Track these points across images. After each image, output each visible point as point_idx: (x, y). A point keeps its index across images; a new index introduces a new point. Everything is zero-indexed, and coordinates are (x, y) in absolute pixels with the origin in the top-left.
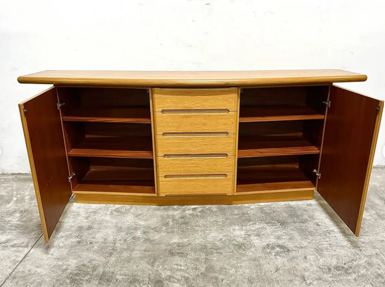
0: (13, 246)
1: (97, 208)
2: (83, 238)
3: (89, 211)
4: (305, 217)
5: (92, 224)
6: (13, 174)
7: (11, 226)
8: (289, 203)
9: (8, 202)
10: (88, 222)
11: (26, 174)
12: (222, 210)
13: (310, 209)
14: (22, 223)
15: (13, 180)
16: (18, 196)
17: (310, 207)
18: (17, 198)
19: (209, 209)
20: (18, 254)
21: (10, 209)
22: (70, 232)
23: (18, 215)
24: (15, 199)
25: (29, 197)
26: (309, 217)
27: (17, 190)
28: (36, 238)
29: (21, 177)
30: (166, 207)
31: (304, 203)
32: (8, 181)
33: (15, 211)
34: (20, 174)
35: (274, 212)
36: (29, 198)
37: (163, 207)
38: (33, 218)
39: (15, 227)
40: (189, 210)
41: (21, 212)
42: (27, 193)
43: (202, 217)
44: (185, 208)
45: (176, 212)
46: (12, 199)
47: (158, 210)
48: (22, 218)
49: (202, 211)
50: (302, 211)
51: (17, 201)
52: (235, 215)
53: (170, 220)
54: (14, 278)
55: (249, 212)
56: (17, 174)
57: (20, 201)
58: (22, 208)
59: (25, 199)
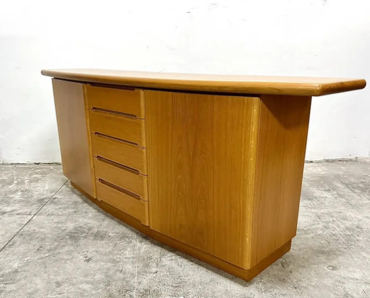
0: (17, 214)
2: (79, 209)
6: (12, 164)
7: (15, 201)
9: (10, 184)
11: (24, 164)
14: (24, 199)
15: (13, 168)
16: (19, 180)
20: (23, 219)
21: (13, 189)
22: (67, 205)
23: (19, 193)
24: (16, 182)
25: (28, 180)
27: (17, 176)
28: (37, 209)
29: (19, 166)
32: (8, 169)
33: (17, 191)
34: (18, 164)
39: (18, 201)
41: (22, 191)
46: (13, 182)
48: (23, 195)
51: (18, 184)
54: (22, 235)
56: (16, 164)
57: (21, 183)
58: (22, 189)
59: (25, 182)
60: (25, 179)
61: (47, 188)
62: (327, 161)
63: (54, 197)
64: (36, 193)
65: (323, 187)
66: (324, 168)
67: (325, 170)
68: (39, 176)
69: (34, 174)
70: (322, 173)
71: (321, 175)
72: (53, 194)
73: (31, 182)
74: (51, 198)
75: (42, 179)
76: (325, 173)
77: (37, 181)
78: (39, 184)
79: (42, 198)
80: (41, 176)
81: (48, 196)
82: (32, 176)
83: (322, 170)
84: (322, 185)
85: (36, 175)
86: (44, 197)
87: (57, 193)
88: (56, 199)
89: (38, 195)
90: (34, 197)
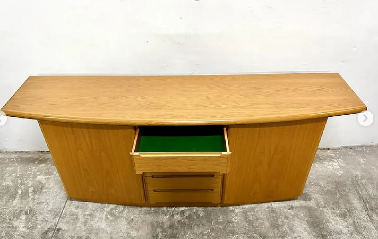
1: (94, 209)
3: (87, 213)
4: (286, 227)
5: (90, 234)
6: (16, 152)
7: (19, 235)
8: (272, 205)
9: (14, 196)
10: (86, 231)
11: (28, 152)
12: (208, 216)
13: (290, 214)
14: (28, 231)
15: (17, 160)
16: (23, 187)
17: (291, 211)
18: (22, 190)
19: (196, 214)
21: (16, 208)
24: (20, 192)
26: (288, 228)
27: (21, 177)
29: (24, 156)
30: (156, 208)
31: (286, 205)
32: (12, 162)
35: (257, 219)
36: (33, 191)
37: (153, 209)
38: (38, 224)
40: (177, 214)
41: (26, 213)
42: (30, 183)
43: (190, 226)
44: (173, 211)
45: (166, 218)
46: (17, 192)
47: (149, 213)
48: (28, 222)
49: (189, 217)
50: (283, 219)
51: (22, 196)
52: (220, 223)
53: (160, 230)
55: (233, 220)
56: (19, 152)
57: (25, 195)
58: (27, 207)
59: (29, 192)
60: (29, 185)
61: (51, 207)
62: (345, 148)
63: (57, 227)
64: (40, 217)
65: (339, 207)
66: (341, 162)
67: (343, 165)
68: (43, 177)
69: (38, 173)
70: (338, 174)
71: (337, 179)
72: (57, 221)
73: (35, 192)
74: (55, 229)
75: (46, 186)
76: (342, 172)
77: (41, 189)
78: (43, 198)
79: (46, 229)
80: (45, 177)
81: (52, 226)
82: (36, 177)
83: (339, 165)
84: (338, 203)
85: (40, 175)
86: (48, 226)
87: (61, 219)
88: (60, 232)
89: (42, 221)
90: (38, 227)
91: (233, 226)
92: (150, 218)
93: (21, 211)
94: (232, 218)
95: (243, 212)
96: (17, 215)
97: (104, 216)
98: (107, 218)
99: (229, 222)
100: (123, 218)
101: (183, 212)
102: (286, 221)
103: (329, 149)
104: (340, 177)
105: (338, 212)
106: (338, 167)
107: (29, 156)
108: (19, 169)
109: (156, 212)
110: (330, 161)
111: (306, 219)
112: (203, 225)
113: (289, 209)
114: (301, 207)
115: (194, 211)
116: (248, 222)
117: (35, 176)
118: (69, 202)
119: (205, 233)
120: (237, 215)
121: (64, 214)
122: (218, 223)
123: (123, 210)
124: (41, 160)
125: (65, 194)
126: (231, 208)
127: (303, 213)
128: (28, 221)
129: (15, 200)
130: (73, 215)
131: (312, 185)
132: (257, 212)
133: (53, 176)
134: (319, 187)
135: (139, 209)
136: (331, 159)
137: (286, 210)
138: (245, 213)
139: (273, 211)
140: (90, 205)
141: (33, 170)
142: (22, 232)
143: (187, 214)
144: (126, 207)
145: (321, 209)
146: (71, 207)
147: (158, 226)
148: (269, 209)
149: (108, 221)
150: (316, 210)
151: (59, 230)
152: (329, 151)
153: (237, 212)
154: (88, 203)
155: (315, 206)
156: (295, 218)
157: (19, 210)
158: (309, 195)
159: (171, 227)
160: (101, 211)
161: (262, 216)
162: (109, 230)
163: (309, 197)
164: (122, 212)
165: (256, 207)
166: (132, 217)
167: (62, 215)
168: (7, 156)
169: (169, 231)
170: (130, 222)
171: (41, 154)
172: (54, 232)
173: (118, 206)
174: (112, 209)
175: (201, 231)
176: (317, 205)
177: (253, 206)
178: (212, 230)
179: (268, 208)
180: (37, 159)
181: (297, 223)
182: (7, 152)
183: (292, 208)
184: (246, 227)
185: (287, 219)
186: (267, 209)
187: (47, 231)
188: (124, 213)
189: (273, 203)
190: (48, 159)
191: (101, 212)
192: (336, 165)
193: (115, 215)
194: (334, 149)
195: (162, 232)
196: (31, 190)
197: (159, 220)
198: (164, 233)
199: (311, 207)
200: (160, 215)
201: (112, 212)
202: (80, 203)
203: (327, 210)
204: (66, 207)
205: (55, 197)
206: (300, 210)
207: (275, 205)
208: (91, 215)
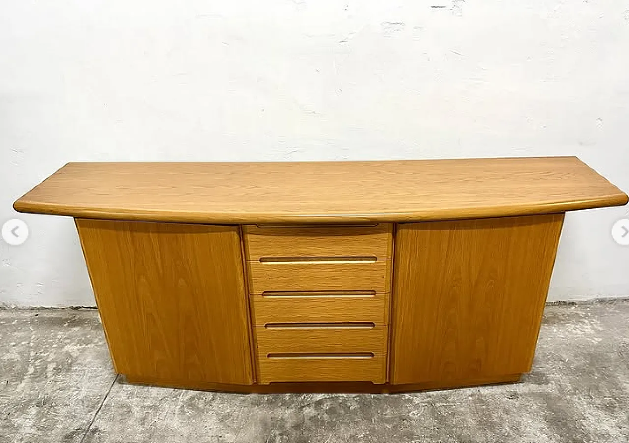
3: (146, 404)
4: (506, 428)
5: (150, 438)
6: (33, 309)
8: (479, 391)
9: (20, 377)
10: (144, 434)
11: (52, 308)
12: (364, 407)
13: (513, 405)
14: (39, 433)
15: (32, 322)
16: (37, 363)
17: (513, 401)
18: (35, 367)
19: (344, 405)
21: (23, 395)
23: (33, 411)
24: (31, 370)
25: (54, 365)
26: (511, 429)
27: (36, 347)
29: (45, 315)
30: (271, 397)
31: (504, 392)
32: (22, 323)
33: (29, 403)
34: (43, 308)
35: (453, 415)
36: (54, 369)
37: (266, 397)
38: (58, 421)
40: (309, 405)
41: (39, 404)
42: (52, 357)
43: (331, 426)
44: (302, 401)
45: (288, 412)
46: (27, 371)
47: (258, 404)
48: (40, 419)
49: (331, 411)
50: (501, 412)
51: (34, 377)
52: (388, 421)
53: (277, 433)
55: (411, 415)
56: (38, 309)
57: (40, 374)
58: (41, 394)
59: (48, 370)
60: (49, 360)
61: (83, 393)
62: (602, 301)
63: (92, 427)
64: (63, 411)
65: (600, 394)
66: (596, 324)
67: (600, 329)
68: (75, 347)
69: (67, 341)
70: (593, 341)
71: (592, 350)
72: (93, 417)
73: (57, 370)
74: (88, 430)
75: (79, 362)
76: (600, 340)
77: (70, 365)
78: (71, 380)
79: (72, 429)
80: (78, 347)
81: (84, 424)
82: (63, 347)
83: (593, 329)
84: (597, 388)
85: (69, 344)
86: (76, 425)
87: (99, 413)
88: (97, 435)
89: (66, 417)
90: (58, 426)
91: (411, 425)
92: (260, 413)
93: (30, 401)
94: (409, 412)
95: (428, 402)
96: (22, 407)
97: (177, 409)
98: (182, 412)
99: (402, 419)
100: (211, 412)
101: (319, 403)
102: (506, 416)
103: (573, 304)
104: (597, 347)
105: (598, 402)
106: (592, 332)
107: (54, 315)
108: (34, 334)
109: (272, 403)
110: (578, 322)
111: (542, 414)
112: (356, 423)
113: (511, 397)
114: (533, 394)
115: (341, 401)
116: (437, 418)
117: (61, 345)
118: (117, 386)
119: (359, 436)
120: (417, 407)
121: (106, 406)
122: (382, 420)
123: (213, 399)
124: (73, 322)
125: (111, 373)
126: (407, 396)
127: (536, 404)
128: (40, 416)
129: (21, 382)
130: (122, 406)
131: (549, 359)
132: (454, 402)
133: (93, 345)
134: (561, 363)
135: (241, 397)
136: (578, 319)
137: (505, 400)
138: (431, 404)
139: (481, 400)
140: (155, 391)
141: (59, 337)
142: (28, 435)
143: (327, 406)
144: (219, 394)
145: (568, 397)
146: (120, 394)
147: (274, 426)
148: (474, 398)
149: (184, 417)
150: (560, 398)
151: (95, 431)
152: (573, 308)
153: (417, 402)
154: (150, 387)
155: (557, 393)
156: (523, 413)
157: (27, 399)
158: (544, 375)
159: (297, 426)
160: (173, 401)
161: (462, 409)
162: (185, 431)
163: (544, 378)
164: (209, 403)
165: (450, 395)
166: (228, 411)
167: (103, 406)
168: (15, 315)
169: (294, 433)
170: (223, 419)
171: (74, 312)
172: (85, 435)
173: (204, 393)
174: (192, 398)
175: (352, 432)
176: (561, 390)
177: (445, 392)
178: (373, 431)
179: (471, 396)
180: (67, 320)
181: (526, 420)
182: (17, 309)
183: (515, 396)
184: (434, 426)
185: (508, 414)
186: (470, 398)
187: (74, 433)
188: (213, 404)
189: (480, 388)
190: (87, 319)
191: (173, 403)
192: (588, 328)
193: (198, 408)
194: (584, 304)
195: (281, 435)
196: (51, 367)
197: (276, 416)
198: (284, 437)
199: (549, 394)
200: (277, 406)
201: (193, 402)
202: (137, 389)
203: (579, 399)
204: (110, 394)
205: (93, 379)
206: (530, 399)
207: (485, 391)
208: (155, 407)
